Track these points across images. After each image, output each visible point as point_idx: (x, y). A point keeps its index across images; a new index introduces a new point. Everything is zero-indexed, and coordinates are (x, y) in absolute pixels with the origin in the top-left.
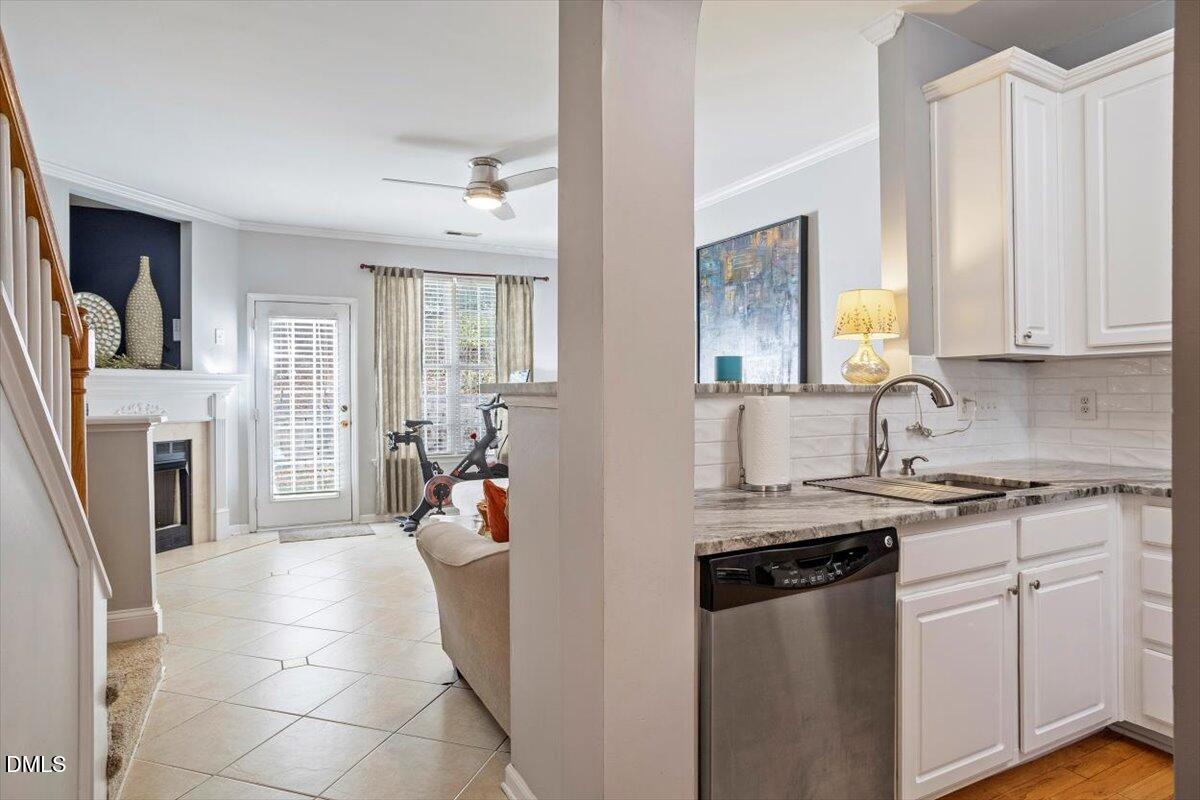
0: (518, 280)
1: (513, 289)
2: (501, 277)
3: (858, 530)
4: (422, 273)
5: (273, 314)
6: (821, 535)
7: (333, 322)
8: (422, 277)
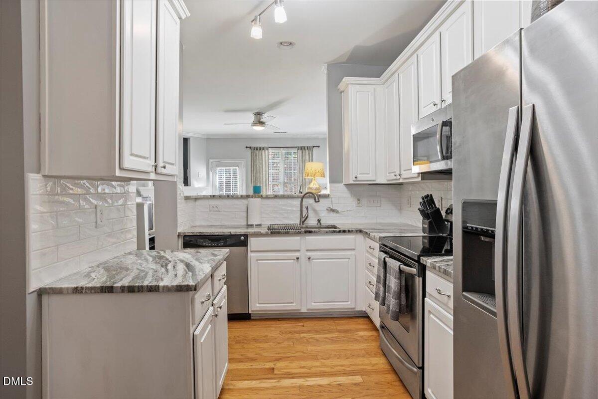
0: (306, 148)
1: (304, 152)
2: (299, 147)
3: (229, 234)
4: (267, 148)
5: (218, 166)
6: (216, 234)
7: (237, 168)
8: (268, 150)
